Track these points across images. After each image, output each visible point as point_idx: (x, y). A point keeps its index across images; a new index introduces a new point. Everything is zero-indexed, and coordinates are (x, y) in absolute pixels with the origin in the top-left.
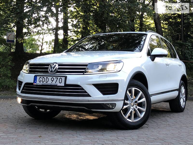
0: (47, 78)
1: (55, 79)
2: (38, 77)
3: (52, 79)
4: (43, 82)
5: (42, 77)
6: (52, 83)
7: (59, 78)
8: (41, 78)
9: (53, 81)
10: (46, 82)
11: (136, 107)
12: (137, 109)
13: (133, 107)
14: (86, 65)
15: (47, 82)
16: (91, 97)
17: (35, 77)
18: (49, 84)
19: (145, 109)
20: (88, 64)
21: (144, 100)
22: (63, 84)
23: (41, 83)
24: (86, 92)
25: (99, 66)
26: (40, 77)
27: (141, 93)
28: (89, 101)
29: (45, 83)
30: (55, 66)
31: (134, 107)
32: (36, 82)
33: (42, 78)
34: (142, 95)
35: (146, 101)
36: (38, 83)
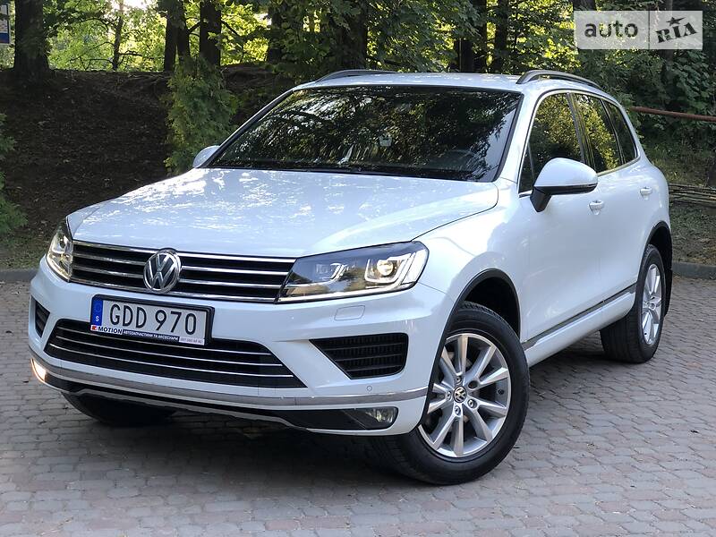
0: (139, 309)
1: (171, 319)
2: (107, 305)
3: (161, 317)
4: (124, 325)
5: (121, 305)
7: (185, 313)
9: (162, 323)
10: (137, 326)
11: (474, 401)
12: (474, 410)
13: (460, 405)
14: (287, 267)
16: (306, 387)
17: (97, 301)
19: (506, 408)
20: (293, 261)
21: (502, 372)
22: (199, 339)
23: (120, 327)
24: (285, 370)
25: (335, 267)
26: (115, 303)
27: (492, 349)
28: (296, 401)
29: (132, 327)
30: (170, 262)
31: (465, 402)
32: (100, 323)
33: (122, 308)
34: (494, 355)
35: (509, 379)
36: (107, 326)
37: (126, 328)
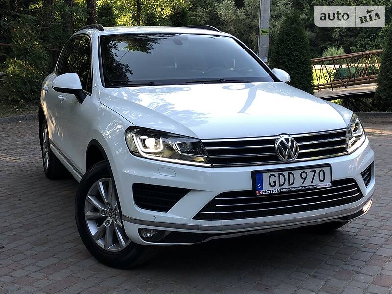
0: (289, 174)
3: (304, 176)
4: (280, 185)
5: (276, 174)
6: (303, 183)
7: (318, 170)
8: (275, 177)
9: (305, 179)
10: (289, 185)
15: (292, 184)
18: (297, 188)
37: (281, 187)
